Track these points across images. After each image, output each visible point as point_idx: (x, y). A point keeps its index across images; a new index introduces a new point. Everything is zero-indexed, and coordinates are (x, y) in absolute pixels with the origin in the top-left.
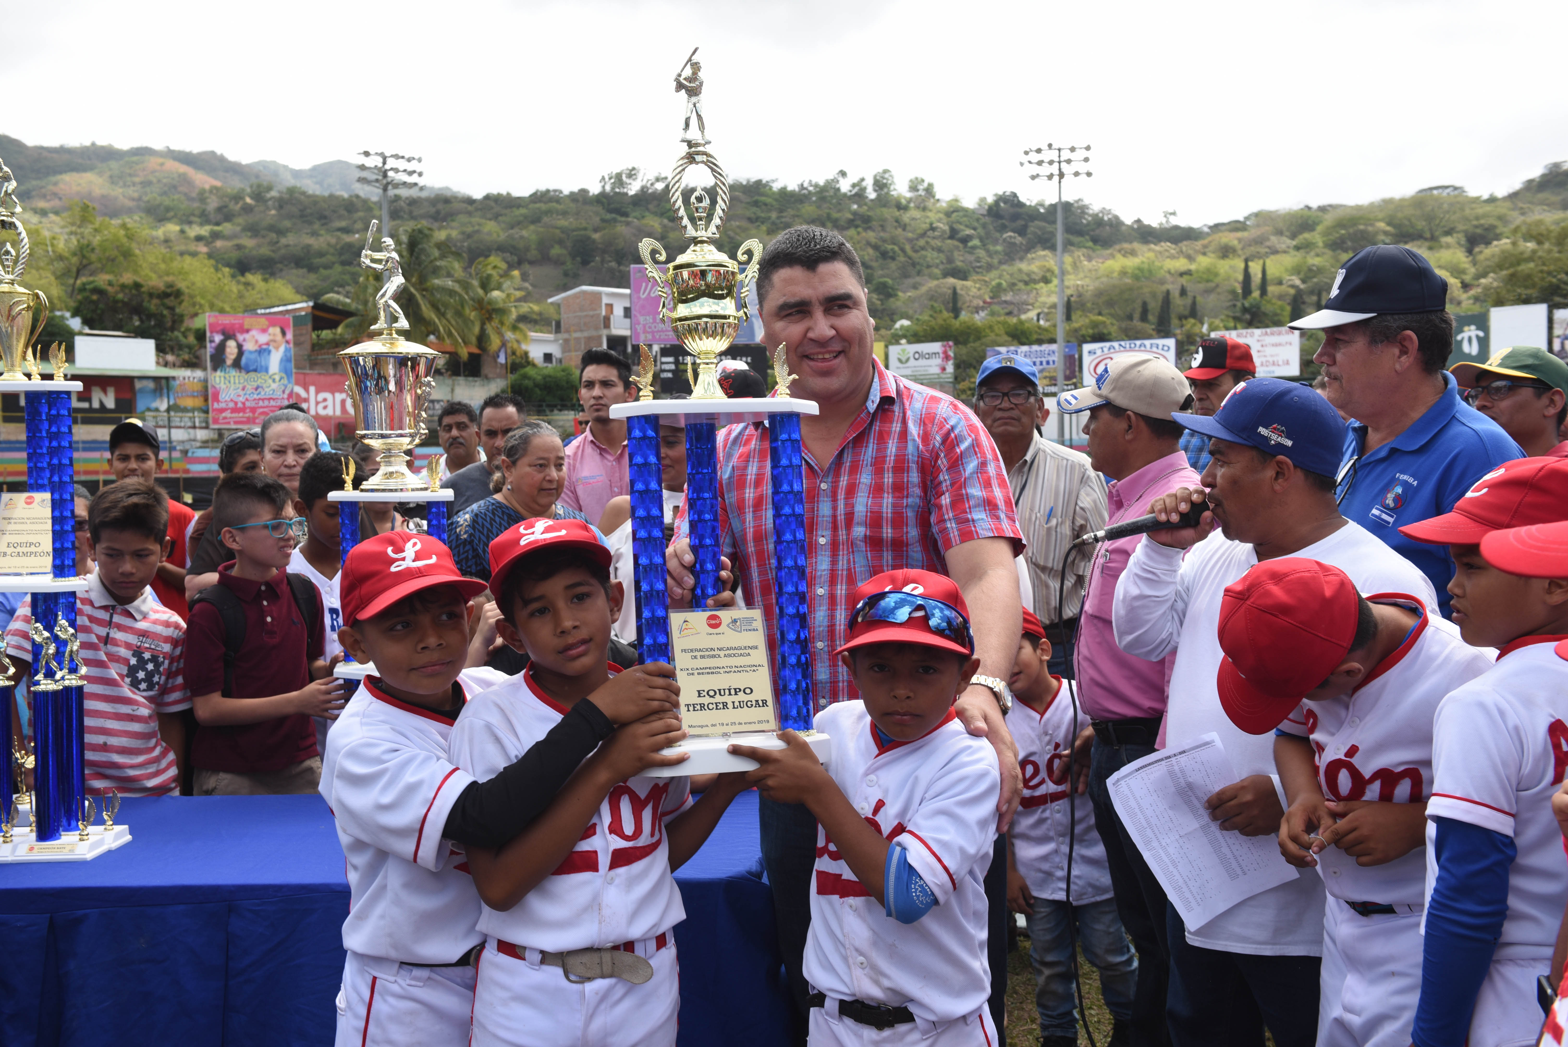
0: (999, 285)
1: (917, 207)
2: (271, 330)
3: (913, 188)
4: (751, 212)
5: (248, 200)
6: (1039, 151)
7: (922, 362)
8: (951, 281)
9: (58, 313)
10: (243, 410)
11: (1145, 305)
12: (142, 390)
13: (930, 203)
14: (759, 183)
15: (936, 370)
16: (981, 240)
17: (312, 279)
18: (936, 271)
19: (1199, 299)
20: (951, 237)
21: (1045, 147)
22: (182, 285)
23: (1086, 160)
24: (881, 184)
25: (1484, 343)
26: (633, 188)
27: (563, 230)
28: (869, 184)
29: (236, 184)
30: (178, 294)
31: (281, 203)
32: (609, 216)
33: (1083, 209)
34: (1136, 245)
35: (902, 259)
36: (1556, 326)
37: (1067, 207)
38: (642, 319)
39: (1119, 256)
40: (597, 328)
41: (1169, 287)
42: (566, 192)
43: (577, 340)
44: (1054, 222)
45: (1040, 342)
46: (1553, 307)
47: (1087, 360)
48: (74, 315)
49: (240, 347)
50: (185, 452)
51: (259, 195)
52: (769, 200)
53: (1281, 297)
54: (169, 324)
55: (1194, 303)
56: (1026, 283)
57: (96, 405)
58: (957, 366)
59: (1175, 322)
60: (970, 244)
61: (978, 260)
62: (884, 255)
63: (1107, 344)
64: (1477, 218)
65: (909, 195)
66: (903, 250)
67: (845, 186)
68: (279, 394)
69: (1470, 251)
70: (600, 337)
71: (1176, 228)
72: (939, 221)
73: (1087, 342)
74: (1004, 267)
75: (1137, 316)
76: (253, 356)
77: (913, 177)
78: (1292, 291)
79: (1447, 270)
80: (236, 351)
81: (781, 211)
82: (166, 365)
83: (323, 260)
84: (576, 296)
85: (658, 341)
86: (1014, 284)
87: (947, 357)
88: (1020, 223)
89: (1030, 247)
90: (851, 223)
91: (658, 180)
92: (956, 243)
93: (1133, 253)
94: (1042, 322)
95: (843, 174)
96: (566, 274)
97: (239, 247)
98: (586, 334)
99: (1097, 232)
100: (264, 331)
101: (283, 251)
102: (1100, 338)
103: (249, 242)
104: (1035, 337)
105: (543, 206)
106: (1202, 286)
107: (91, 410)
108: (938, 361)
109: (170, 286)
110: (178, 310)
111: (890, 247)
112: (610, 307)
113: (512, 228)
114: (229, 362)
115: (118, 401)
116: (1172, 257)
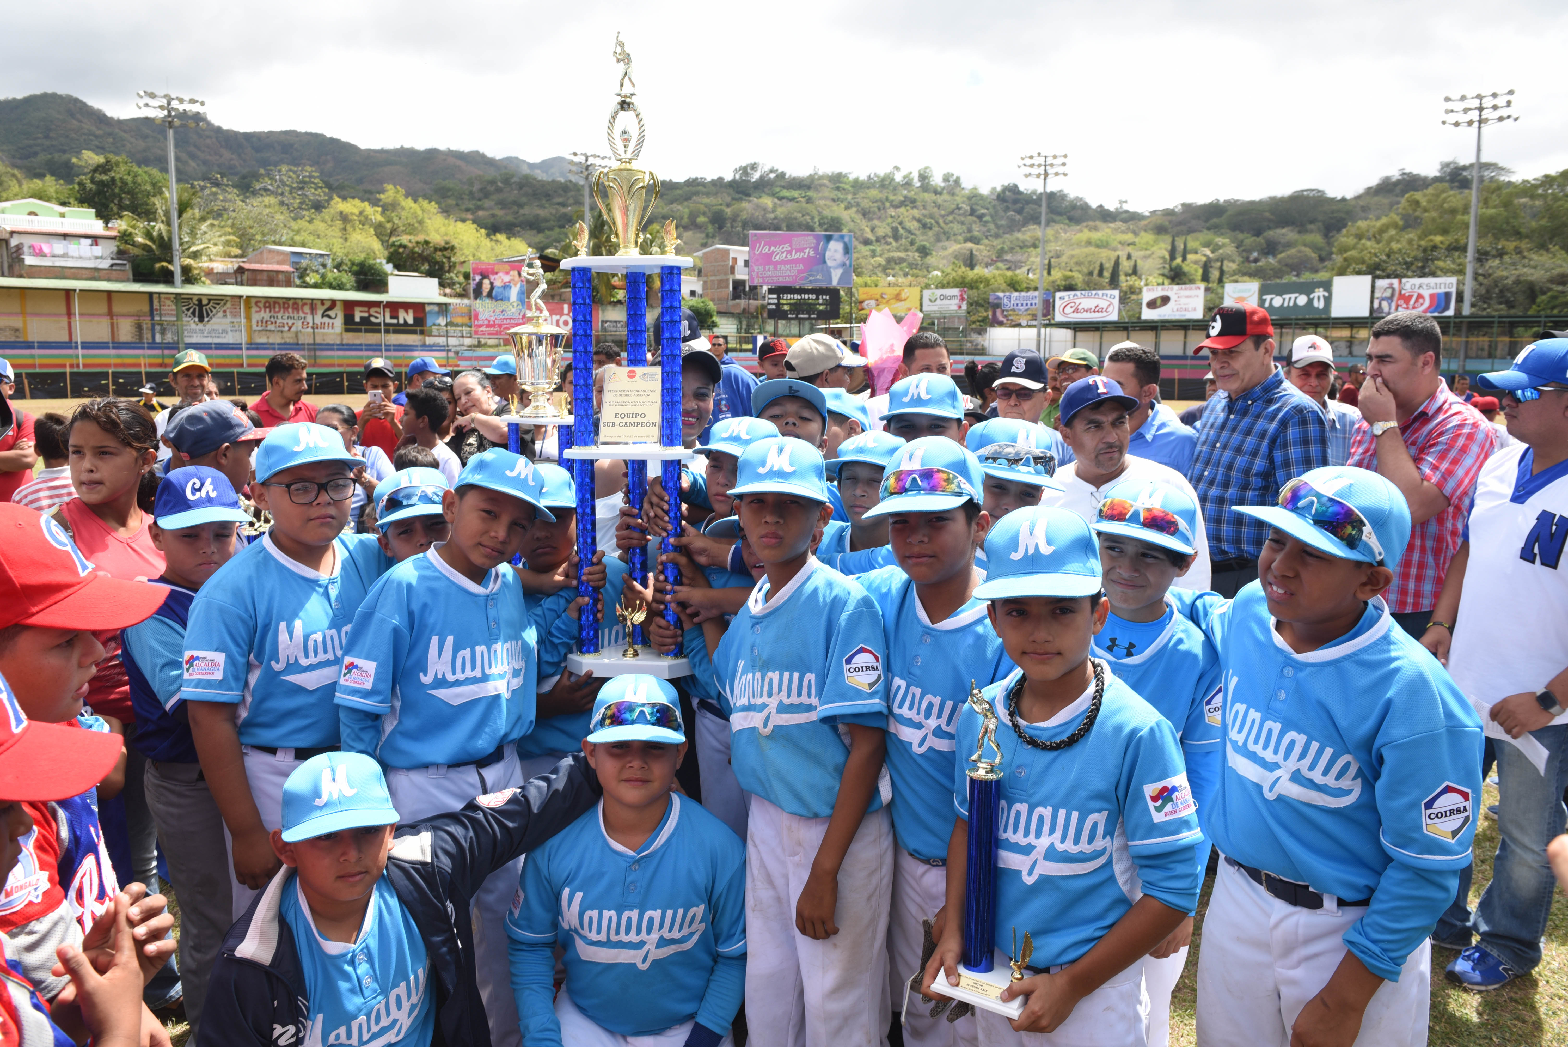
0: (1002, 248)
1: (949, 193)
2: (512, 273)
3: (946, 179)
4: (834, 194)
5: (500, 184)
6: (1031, 157)
7: (945, 302)
8: (969, 245)
9: (378, 261)
10: (493, 326)
11: (1101, 265)
12: (430, 312)
13: (957, 191)
14: (839, 175)
15: (955, 308)
16: (992, 217)
17: (540, 238)
18: (960, 238)
19: (1140, 263)
20: (971, 214)
21: (1035, 155)
22: (455, 242)
23: (1064, 164)
24: (923, 177)
25: (1328, 300)
26: (756, 176)
27: (706, 206)
28: (915, 176)
29: (491, 173)
30: (453, 248)
31: (521, 186)
32: (737, 196)
33: (1063, 197)
34: (1098, 223)
35: (936, 229)
36: (1377, 291)
37: (1051, 196)
38: (756, 268)
39: (1086, 230)
40: (726, 274)
41: (1119, 253)
42: (709, 179)
43: (712, 281)
44: (1040, 206)
45: (1028, 289)
46: (1375, 278)
47: (1058, 303)
48: (388, 262)
49: (492, 284)
50: (457, 353)
51: (507, 181)
52: (847, 187)
53: (1196, 263)
54: (447, 268)
55: (1135, 266)
56: (1021, 248)
57: (401, 321)
58: (970, 304)
59: (1122, 278)
60: (985, 219)
61: (989, 231)
62: (924, 226)
63: (1073, 293)
64: (1333, 212)
65: (943, 185)
66: (937, 223)
67: (898, 178)
68: (516, 316)
69: (1326, 236)
70: (728, 280)
71: (1127, 212)
72: (963, 203)
73: (1059, 290)
74: (1007, 236)
75: (1096, 272)
76: (500, 290)
77: (945, 172)
78: (1204, 259)
79: (1310, 247)
80: (489, 286)
81: (855, 194)
82: (445, 295)
83: (548, 224)
84: (712, 251)
85: (767, 283)
86: (1013, 249)
87: (962, 299)
88: (1019, 205)
89: (1025, 223)
90: (902, 204)
91: (771, 171)
92: (974, 218)
93: (1096, 229)
94: (1030, 275)
95: (897, 168)
96: (707, 236)
97: (493, 216)
98: (718, 278)
99: (1072, 213)
100: (507, 273)
101: (521, 218)
102: (1070, 288)
103: (500, 213)
104: (1025, 285)
105: (694, 189)
106: (1142, 253)
107: (398, 325)
108: (956, 301)
109: (447, 243)
110: (453, 259)
111: (928, 220)
112: (735, 259)
113: (672, 203)
114: (485, 294)
115: (415, 319)
116: (1123, 232)
